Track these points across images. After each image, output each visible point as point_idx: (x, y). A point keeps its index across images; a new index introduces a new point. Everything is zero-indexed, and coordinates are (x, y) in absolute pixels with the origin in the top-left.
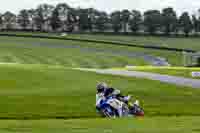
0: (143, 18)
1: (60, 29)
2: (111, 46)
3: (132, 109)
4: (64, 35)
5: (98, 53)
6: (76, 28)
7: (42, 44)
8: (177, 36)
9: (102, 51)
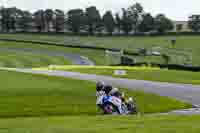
0: (66, 17)
3: (128, 105)
8: (100, 35)
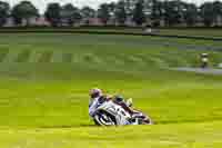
1: (144, 25)
2: (203, 41)
4: (149, 30)
5: (188, 50)
9: (194, 48)
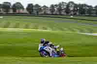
6: (78, 13)
7: (63, 21)
